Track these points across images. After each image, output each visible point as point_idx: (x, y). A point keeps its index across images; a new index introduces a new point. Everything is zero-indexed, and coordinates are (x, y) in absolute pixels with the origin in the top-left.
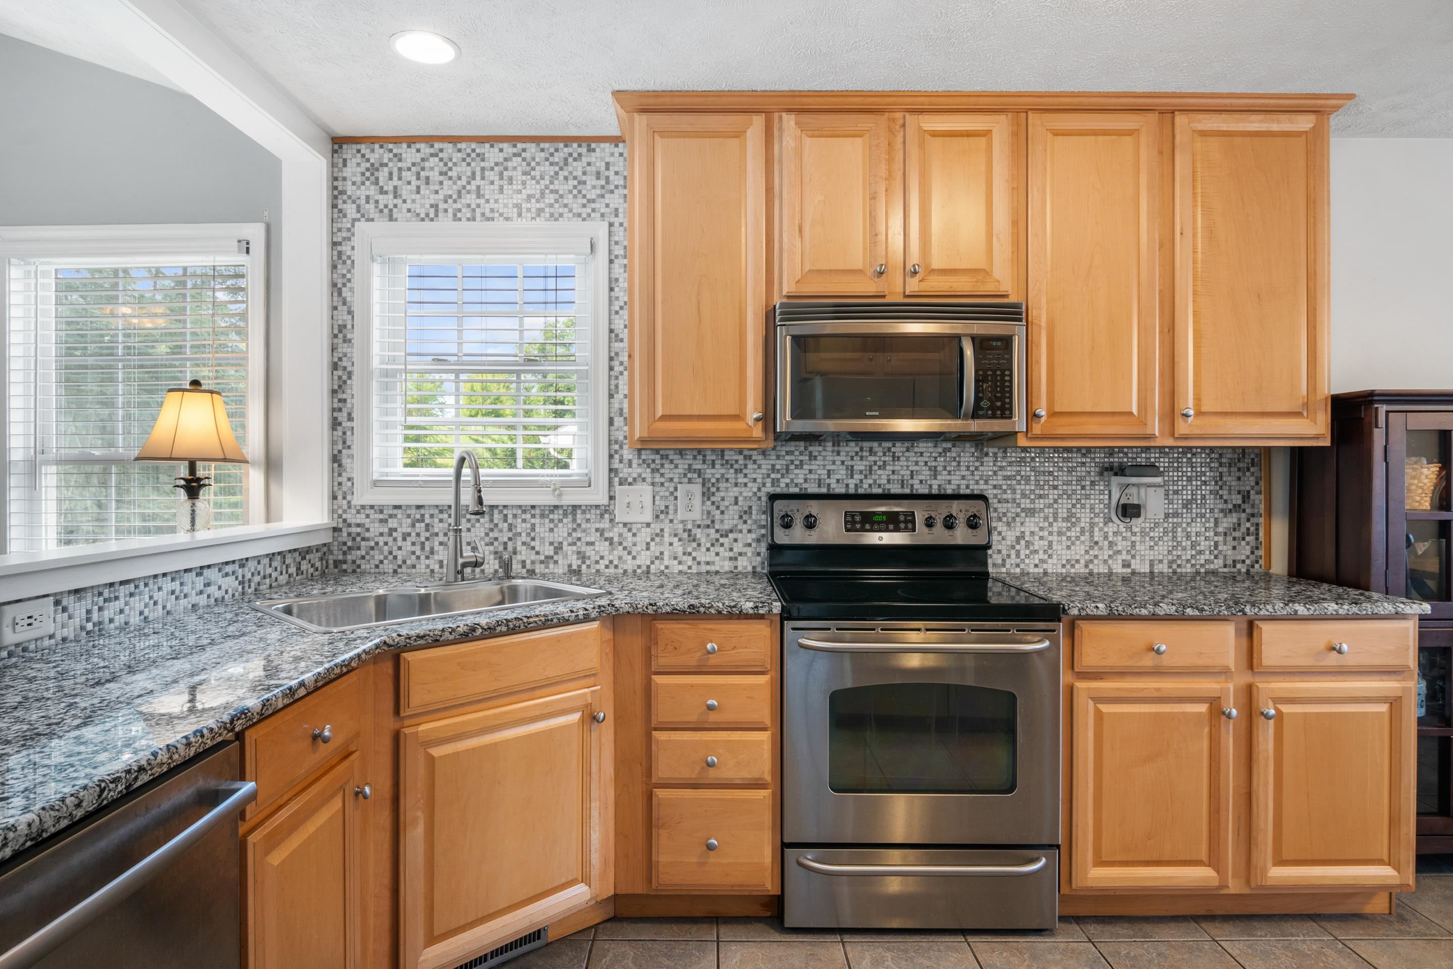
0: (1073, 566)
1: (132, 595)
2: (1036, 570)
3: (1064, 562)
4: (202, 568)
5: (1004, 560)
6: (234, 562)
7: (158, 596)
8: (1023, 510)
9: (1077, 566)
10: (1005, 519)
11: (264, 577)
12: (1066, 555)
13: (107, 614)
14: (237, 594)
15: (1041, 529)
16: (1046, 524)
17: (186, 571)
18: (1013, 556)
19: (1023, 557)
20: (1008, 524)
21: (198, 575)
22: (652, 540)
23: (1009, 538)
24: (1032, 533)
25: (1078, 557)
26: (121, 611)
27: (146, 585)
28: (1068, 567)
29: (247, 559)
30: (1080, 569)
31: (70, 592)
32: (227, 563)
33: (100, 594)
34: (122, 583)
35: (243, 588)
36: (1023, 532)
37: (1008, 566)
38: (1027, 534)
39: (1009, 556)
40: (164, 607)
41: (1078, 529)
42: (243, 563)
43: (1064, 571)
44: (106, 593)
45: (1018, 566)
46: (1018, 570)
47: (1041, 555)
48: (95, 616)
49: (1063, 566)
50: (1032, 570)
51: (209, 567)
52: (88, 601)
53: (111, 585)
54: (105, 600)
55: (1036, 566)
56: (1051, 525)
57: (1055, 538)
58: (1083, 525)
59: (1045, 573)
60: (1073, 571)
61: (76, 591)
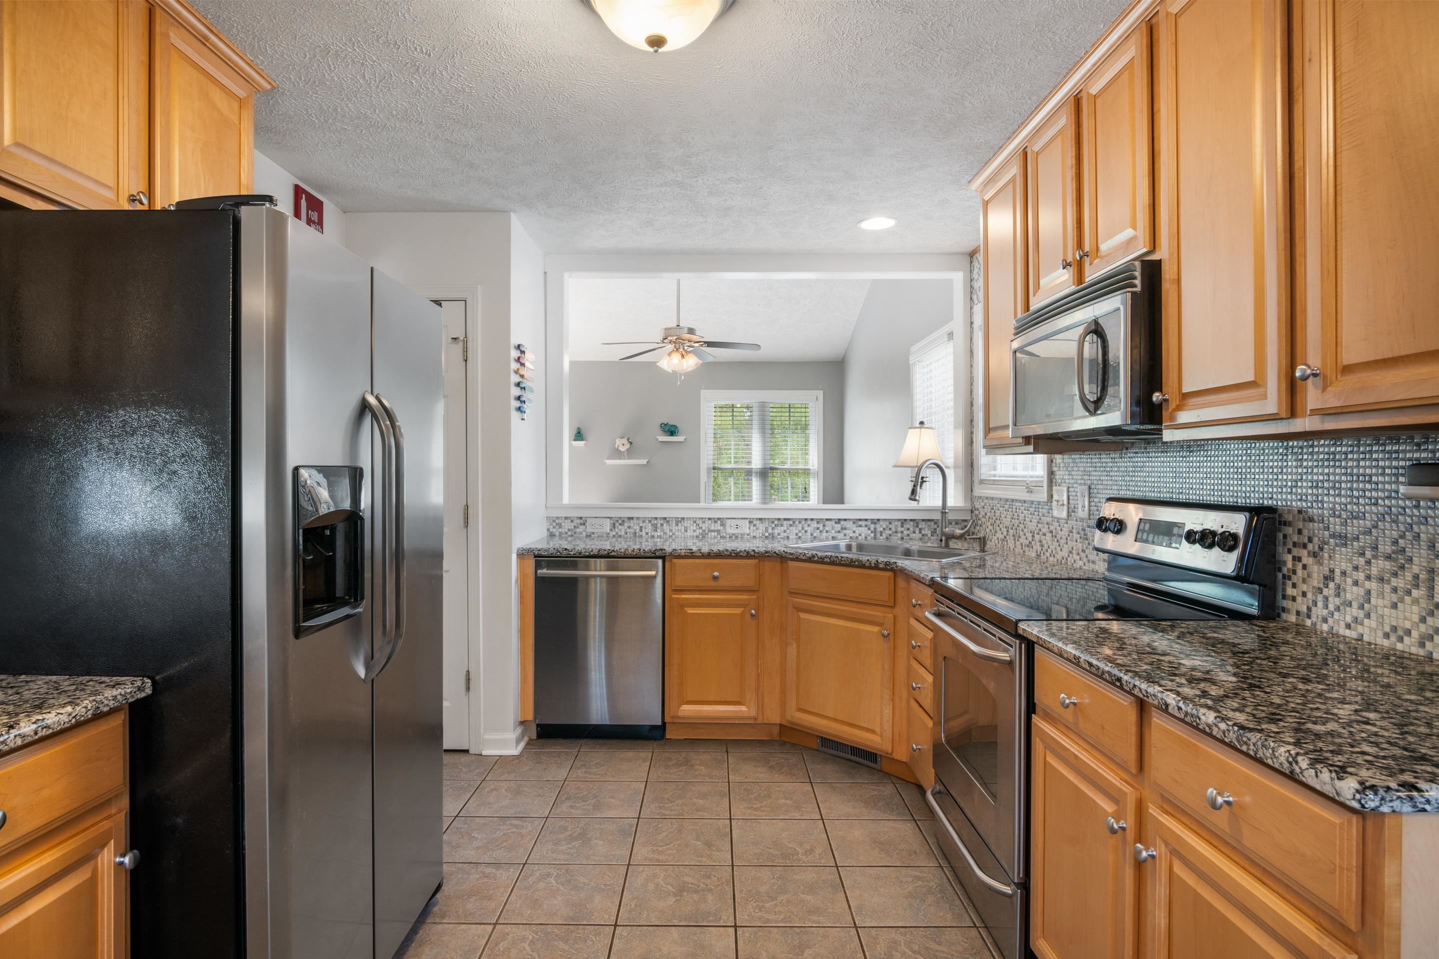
0: (1401, 639)
1: (791, 525)
2: (1348, 633)
3: (1387, 629)
4: (839, 520)
5: (1309, 609)
6: (866, 520)
7: (809, 529)
8: (1333, 536)
9: (1406, 639)
10: (1310, 547)
11: (896, 532)
12: (1391, 618)
13: (776, 532)
14: (869, 538)
15: (1356, 568)
16: (1362, 561)
17: (827, 520)
18: (1320, 604)
19: (1331, 607)
20: (1315, 555)
21: (836, 523)
22: (1069, 535)
23: (1315, 575)
24: (1344, 573)
25: (1408, 625)
26: (785, 531)
27: (800, 522)
28: (1393, 638)
29: (878, 520)
30: (1409, 645)
31: (757, 519)
32: (860, 520)
33: (773, 522)
34: (785, 519)
35: (875, 535)
36: (1332, 571)
37: (1314, 619)
38: (1337, 572)
39: (1315, 604)
40: (812, 535)
41: (1409, 576)
42: (875, 522)
43: (1386, 643)
44: (776, 522)
45: (1325, 620)
46: (1325, 627)
47: (1354, 611)
48: (770, 531)
49: (1387, 636)
50: (1342, 631)
51: (845, 520)
52: (766, 524)
53: (779, 519)
54: (776, 525)
55: (1348, 626)
56: (1368, 563)
57: (1373, 585)
58: (1416, 569)
59: (1360, 639)
60: (1399, 646)
61: (761, 519)
